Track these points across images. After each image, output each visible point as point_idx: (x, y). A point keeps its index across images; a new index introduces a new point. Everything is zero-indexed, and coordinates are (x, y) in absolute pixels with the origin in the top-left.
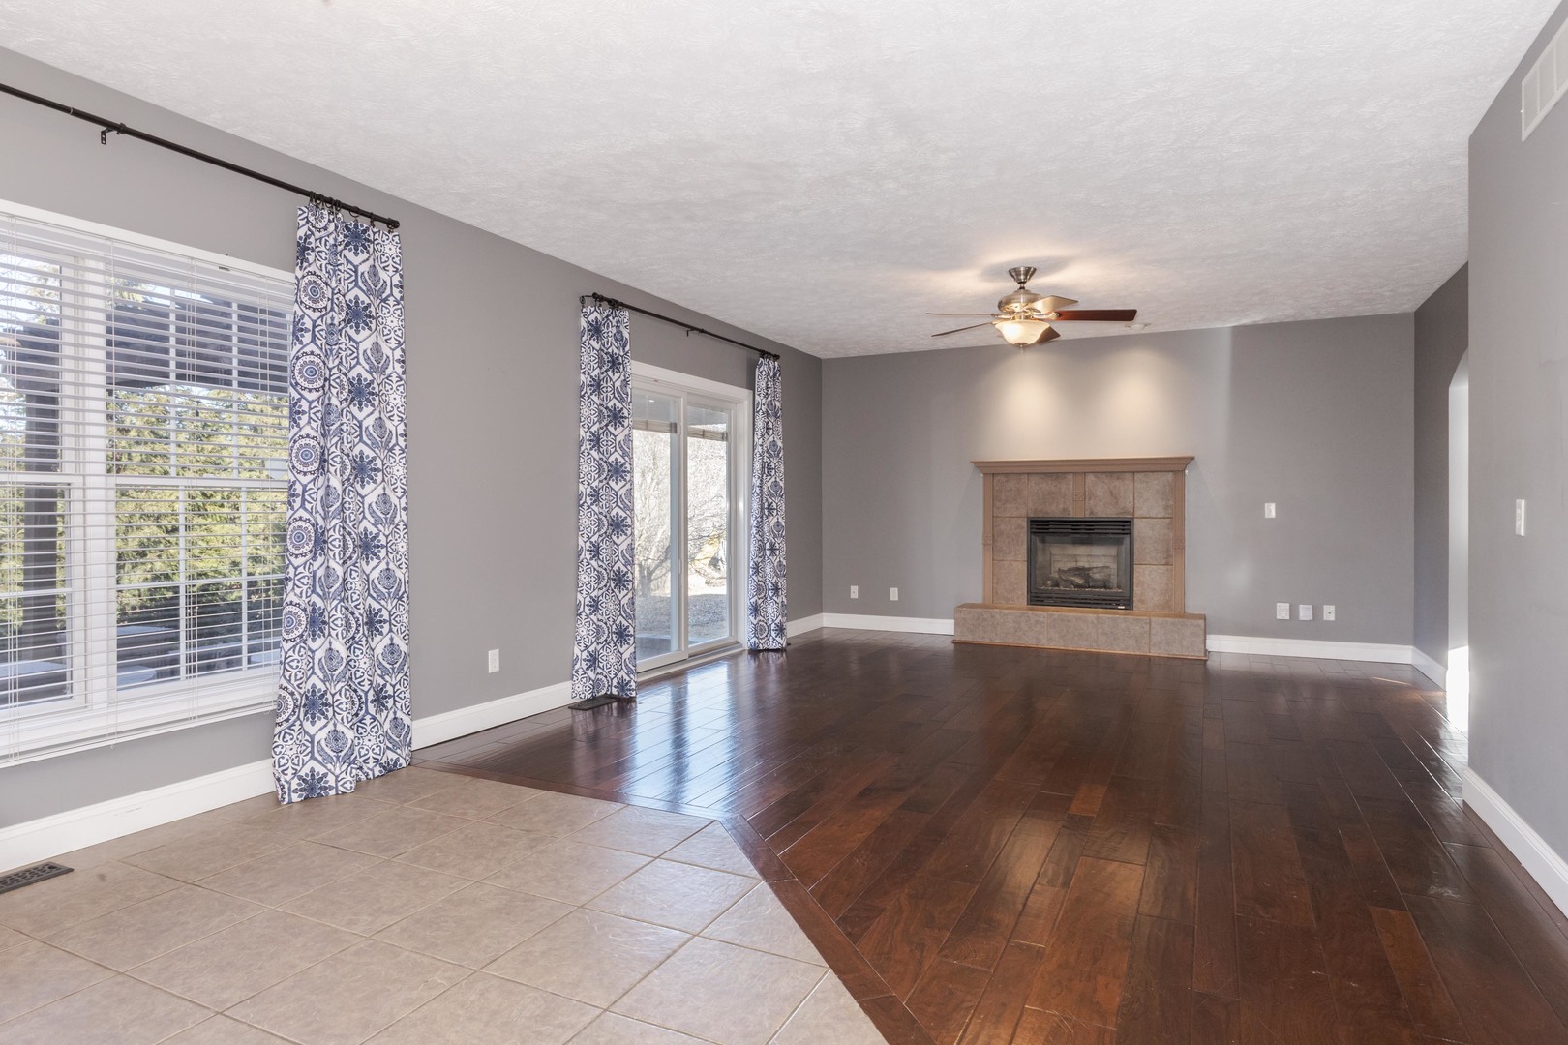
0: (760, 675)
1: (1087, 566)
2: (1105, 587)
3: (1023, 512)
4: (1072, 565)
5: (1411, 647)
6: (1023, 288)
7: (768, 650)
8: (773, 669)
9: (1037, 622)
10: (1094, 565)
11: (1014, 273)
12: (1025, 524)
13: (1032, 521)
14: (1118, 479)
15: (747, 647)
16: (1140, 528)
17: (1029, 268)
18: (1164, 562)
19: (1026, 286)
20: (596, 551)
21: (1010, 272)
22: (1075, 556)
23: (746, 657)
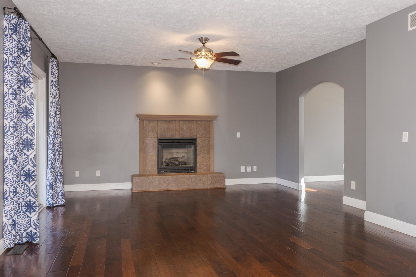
0: (54, 219)
1: (176, 157)
2: (186, 164)
3: (156, 136)
4: (171, 156)
5: (276, 178)
6: (204, 46)
7: (57, 206)
8: (60, 214)
9: (167, 180)
10: (179, 156)
11: (201, 39)
12: (156, 141)
13: (159, 139)
14: (191, 123)
15: (45, 206)
16: (198, 141)
17: (207, 38)
18: (207, 154)
19: (205, 45)
20: (15, 159)
21: (199, 39)
22: (172, 153)
23: (45, 212)
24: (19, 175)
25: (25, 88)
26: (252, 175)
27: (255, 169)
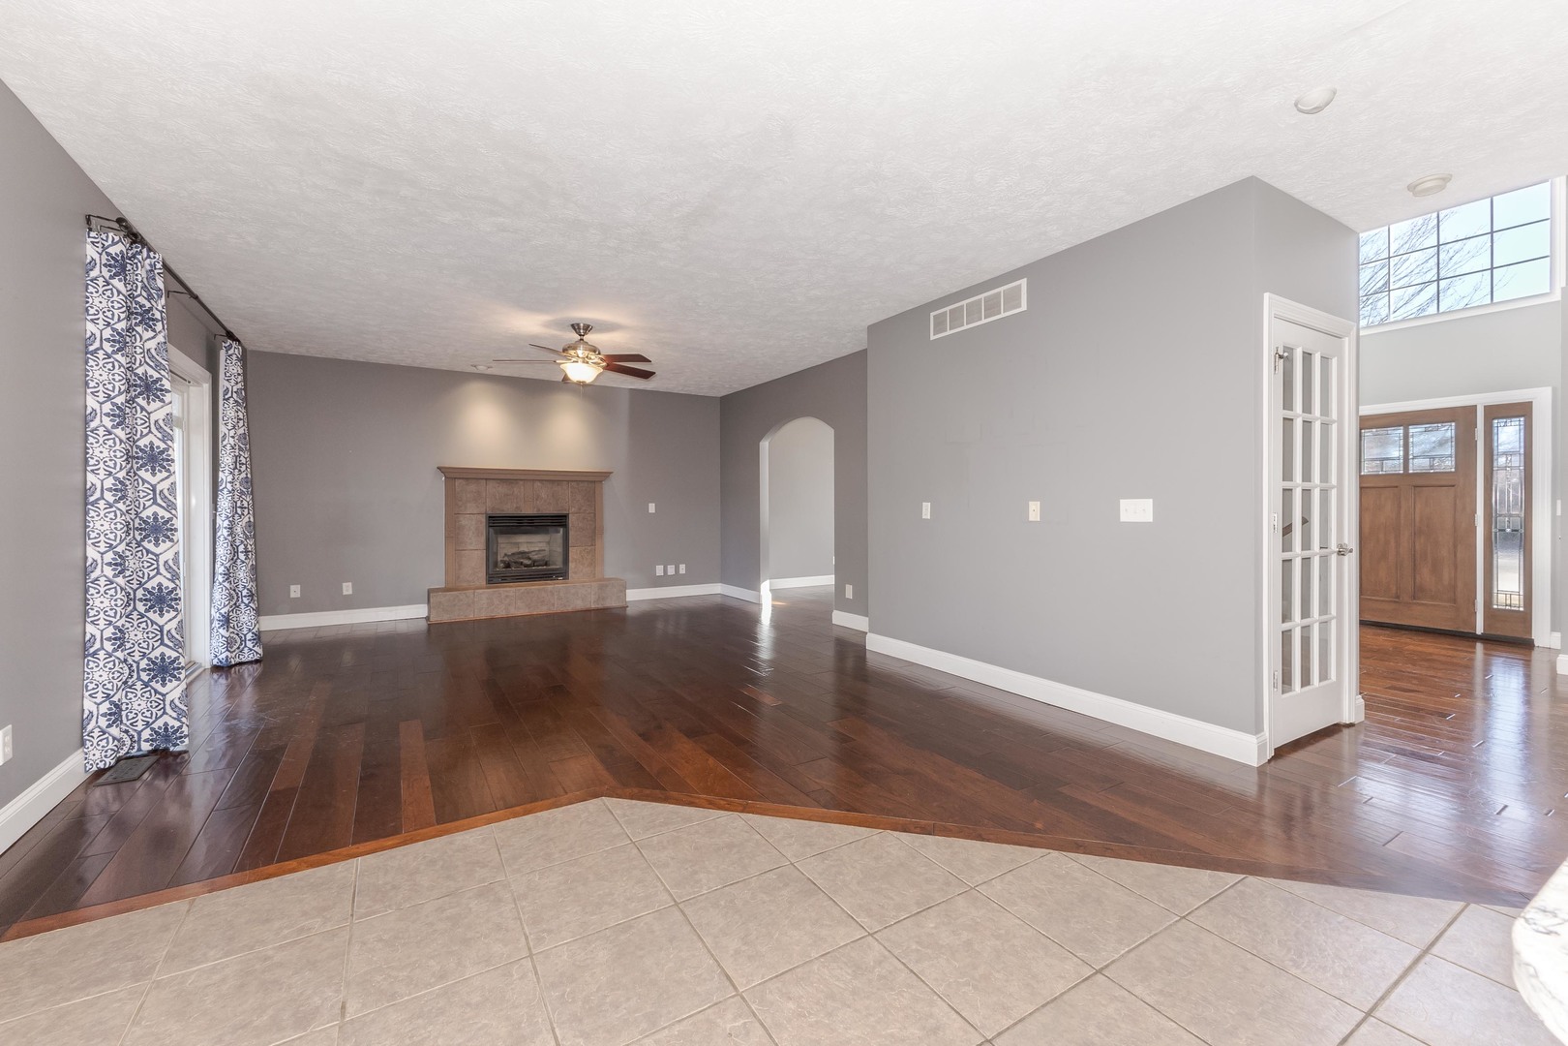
0: (232, 692)
1: (527, 551)
2: (546, 564)
3: (483, 510)
4: (515, 550)
5: (720, 584)
6: (582, 340)
7: (241, 664)
8: (249, 680)
10: (533, 549)
11: (575, 327)
12: (483, 519)
13: (490, 517)
15: (208, 666)
16: (572, 520)
17: (589, 326)
18: (590, 544)
19: (585, 338)
20: (120, 565)
21: (573, 326)
22: (518, 543)
23: (208, 679)
24: (130, 600)
25: (149, 403)
26: (676, 580)
27: (682, 569)
